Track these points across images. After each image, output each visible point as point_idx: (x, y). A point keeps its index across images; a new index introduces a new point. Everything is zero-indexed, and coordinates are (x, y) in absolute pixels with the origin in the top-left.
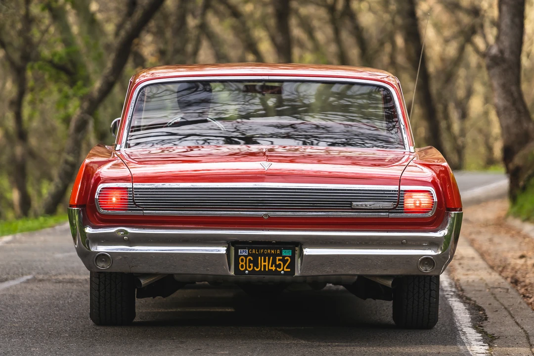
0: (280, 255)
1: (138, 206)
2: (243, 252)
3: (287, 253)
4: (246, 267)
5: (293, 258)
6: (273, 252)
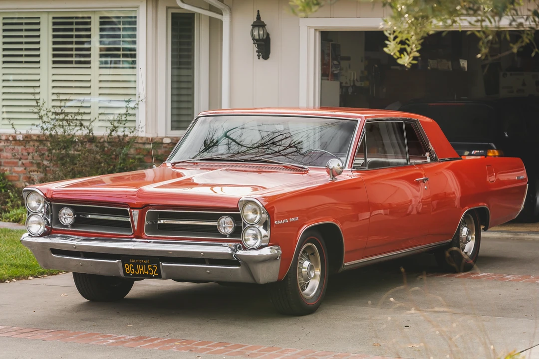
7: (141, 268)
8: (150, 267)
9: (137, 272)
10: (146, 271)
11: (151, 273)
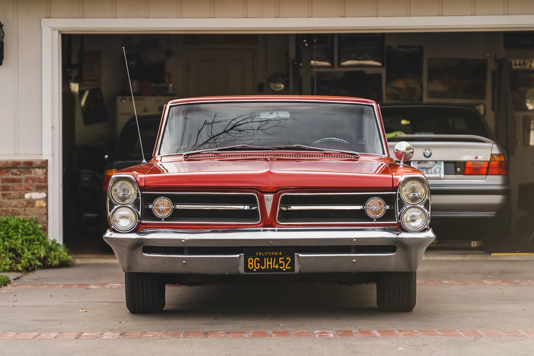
7: (269, 261)
8: (281, 260)
9: (263, 266)
10: (275, 265)
11: (282, 266)
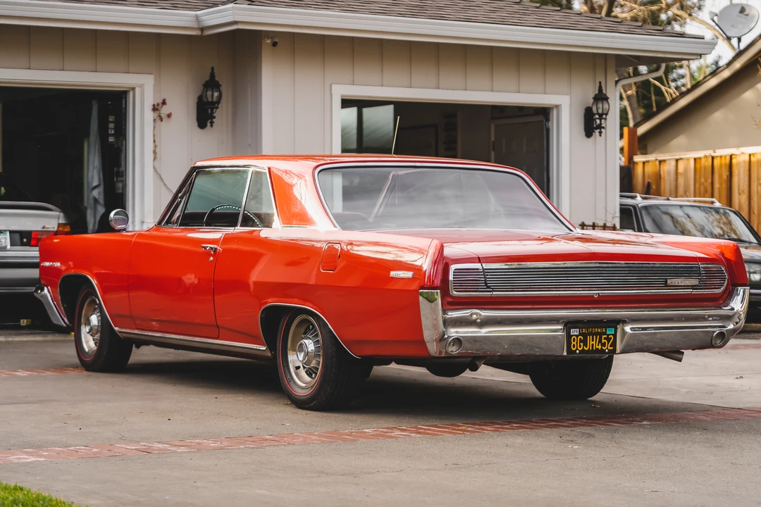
0: (605, 334)
1: (489, 287)
2: (574, 332)
3: (610, 331)
4: (577, 347)
5: (615, 336)
6: (599, 330)
